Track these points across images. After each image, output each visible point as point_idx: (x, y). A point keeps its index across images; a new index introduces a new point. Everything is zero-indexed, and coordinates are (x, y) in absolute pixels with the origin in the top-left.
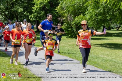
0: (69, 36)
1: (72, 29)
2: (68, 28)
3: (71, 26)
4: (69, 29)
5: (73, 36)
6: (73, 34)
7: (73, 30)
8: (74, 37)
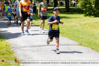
0: (87, 13)
1: (90, 6)
2: (86, 4)
3: (90, 3)
4: (87, 6)
5: (92, 13)
6: (92, 12)
7: (92, 7)
8: (92, 15)
